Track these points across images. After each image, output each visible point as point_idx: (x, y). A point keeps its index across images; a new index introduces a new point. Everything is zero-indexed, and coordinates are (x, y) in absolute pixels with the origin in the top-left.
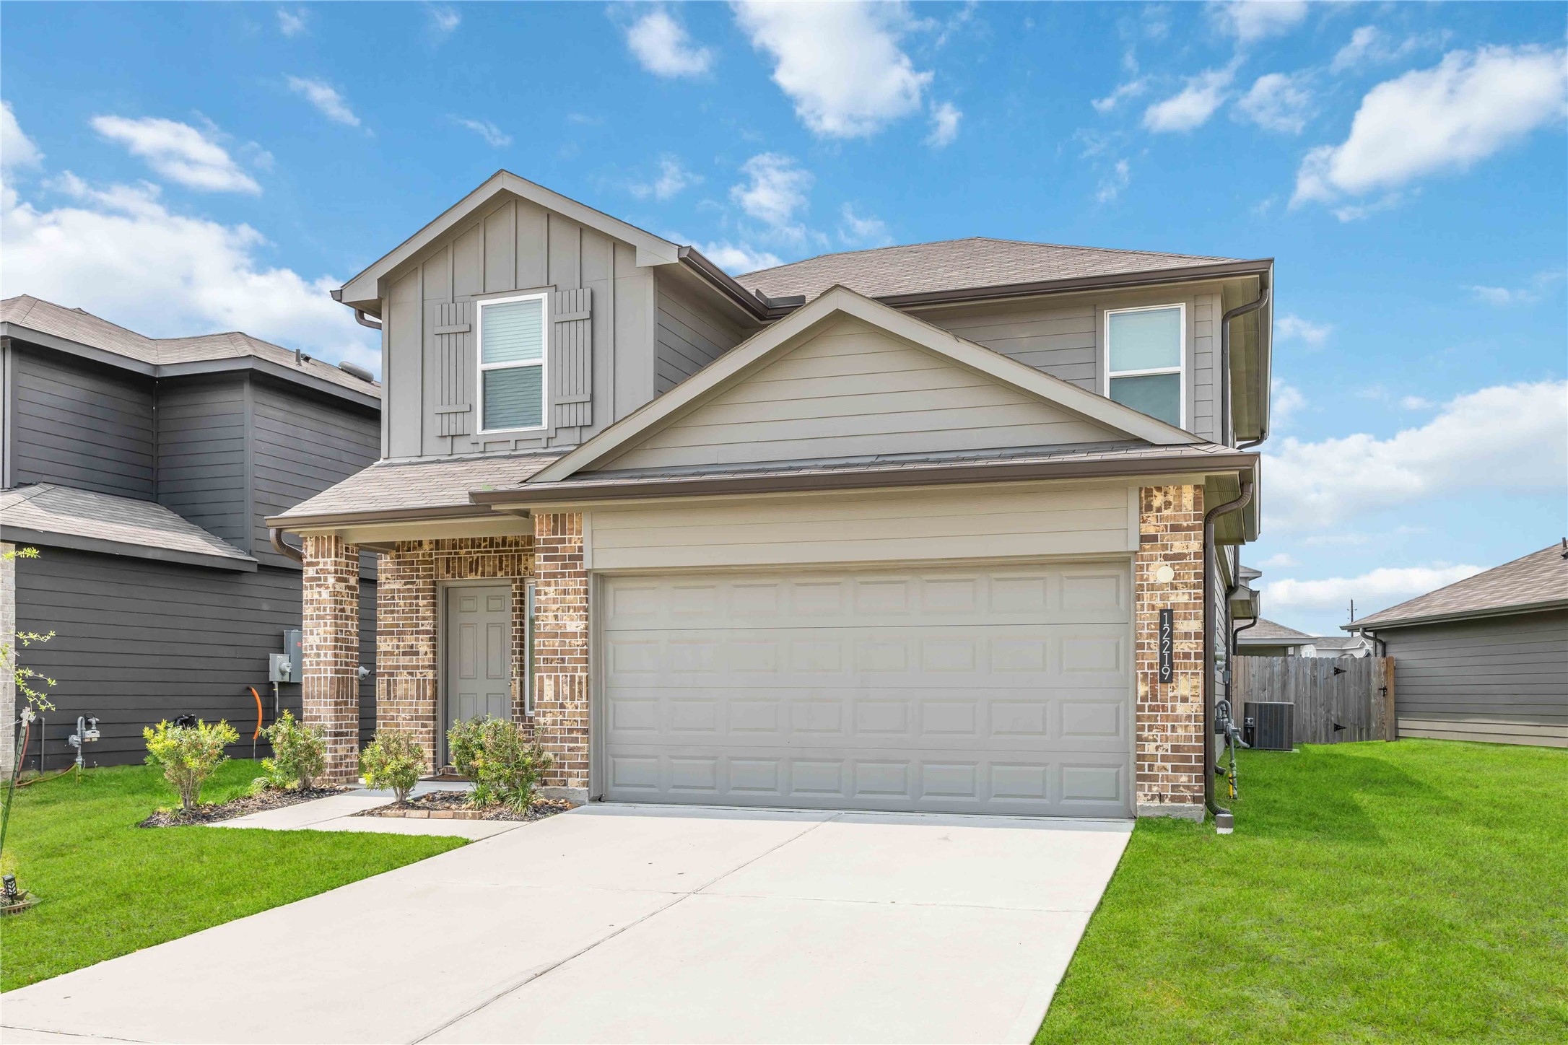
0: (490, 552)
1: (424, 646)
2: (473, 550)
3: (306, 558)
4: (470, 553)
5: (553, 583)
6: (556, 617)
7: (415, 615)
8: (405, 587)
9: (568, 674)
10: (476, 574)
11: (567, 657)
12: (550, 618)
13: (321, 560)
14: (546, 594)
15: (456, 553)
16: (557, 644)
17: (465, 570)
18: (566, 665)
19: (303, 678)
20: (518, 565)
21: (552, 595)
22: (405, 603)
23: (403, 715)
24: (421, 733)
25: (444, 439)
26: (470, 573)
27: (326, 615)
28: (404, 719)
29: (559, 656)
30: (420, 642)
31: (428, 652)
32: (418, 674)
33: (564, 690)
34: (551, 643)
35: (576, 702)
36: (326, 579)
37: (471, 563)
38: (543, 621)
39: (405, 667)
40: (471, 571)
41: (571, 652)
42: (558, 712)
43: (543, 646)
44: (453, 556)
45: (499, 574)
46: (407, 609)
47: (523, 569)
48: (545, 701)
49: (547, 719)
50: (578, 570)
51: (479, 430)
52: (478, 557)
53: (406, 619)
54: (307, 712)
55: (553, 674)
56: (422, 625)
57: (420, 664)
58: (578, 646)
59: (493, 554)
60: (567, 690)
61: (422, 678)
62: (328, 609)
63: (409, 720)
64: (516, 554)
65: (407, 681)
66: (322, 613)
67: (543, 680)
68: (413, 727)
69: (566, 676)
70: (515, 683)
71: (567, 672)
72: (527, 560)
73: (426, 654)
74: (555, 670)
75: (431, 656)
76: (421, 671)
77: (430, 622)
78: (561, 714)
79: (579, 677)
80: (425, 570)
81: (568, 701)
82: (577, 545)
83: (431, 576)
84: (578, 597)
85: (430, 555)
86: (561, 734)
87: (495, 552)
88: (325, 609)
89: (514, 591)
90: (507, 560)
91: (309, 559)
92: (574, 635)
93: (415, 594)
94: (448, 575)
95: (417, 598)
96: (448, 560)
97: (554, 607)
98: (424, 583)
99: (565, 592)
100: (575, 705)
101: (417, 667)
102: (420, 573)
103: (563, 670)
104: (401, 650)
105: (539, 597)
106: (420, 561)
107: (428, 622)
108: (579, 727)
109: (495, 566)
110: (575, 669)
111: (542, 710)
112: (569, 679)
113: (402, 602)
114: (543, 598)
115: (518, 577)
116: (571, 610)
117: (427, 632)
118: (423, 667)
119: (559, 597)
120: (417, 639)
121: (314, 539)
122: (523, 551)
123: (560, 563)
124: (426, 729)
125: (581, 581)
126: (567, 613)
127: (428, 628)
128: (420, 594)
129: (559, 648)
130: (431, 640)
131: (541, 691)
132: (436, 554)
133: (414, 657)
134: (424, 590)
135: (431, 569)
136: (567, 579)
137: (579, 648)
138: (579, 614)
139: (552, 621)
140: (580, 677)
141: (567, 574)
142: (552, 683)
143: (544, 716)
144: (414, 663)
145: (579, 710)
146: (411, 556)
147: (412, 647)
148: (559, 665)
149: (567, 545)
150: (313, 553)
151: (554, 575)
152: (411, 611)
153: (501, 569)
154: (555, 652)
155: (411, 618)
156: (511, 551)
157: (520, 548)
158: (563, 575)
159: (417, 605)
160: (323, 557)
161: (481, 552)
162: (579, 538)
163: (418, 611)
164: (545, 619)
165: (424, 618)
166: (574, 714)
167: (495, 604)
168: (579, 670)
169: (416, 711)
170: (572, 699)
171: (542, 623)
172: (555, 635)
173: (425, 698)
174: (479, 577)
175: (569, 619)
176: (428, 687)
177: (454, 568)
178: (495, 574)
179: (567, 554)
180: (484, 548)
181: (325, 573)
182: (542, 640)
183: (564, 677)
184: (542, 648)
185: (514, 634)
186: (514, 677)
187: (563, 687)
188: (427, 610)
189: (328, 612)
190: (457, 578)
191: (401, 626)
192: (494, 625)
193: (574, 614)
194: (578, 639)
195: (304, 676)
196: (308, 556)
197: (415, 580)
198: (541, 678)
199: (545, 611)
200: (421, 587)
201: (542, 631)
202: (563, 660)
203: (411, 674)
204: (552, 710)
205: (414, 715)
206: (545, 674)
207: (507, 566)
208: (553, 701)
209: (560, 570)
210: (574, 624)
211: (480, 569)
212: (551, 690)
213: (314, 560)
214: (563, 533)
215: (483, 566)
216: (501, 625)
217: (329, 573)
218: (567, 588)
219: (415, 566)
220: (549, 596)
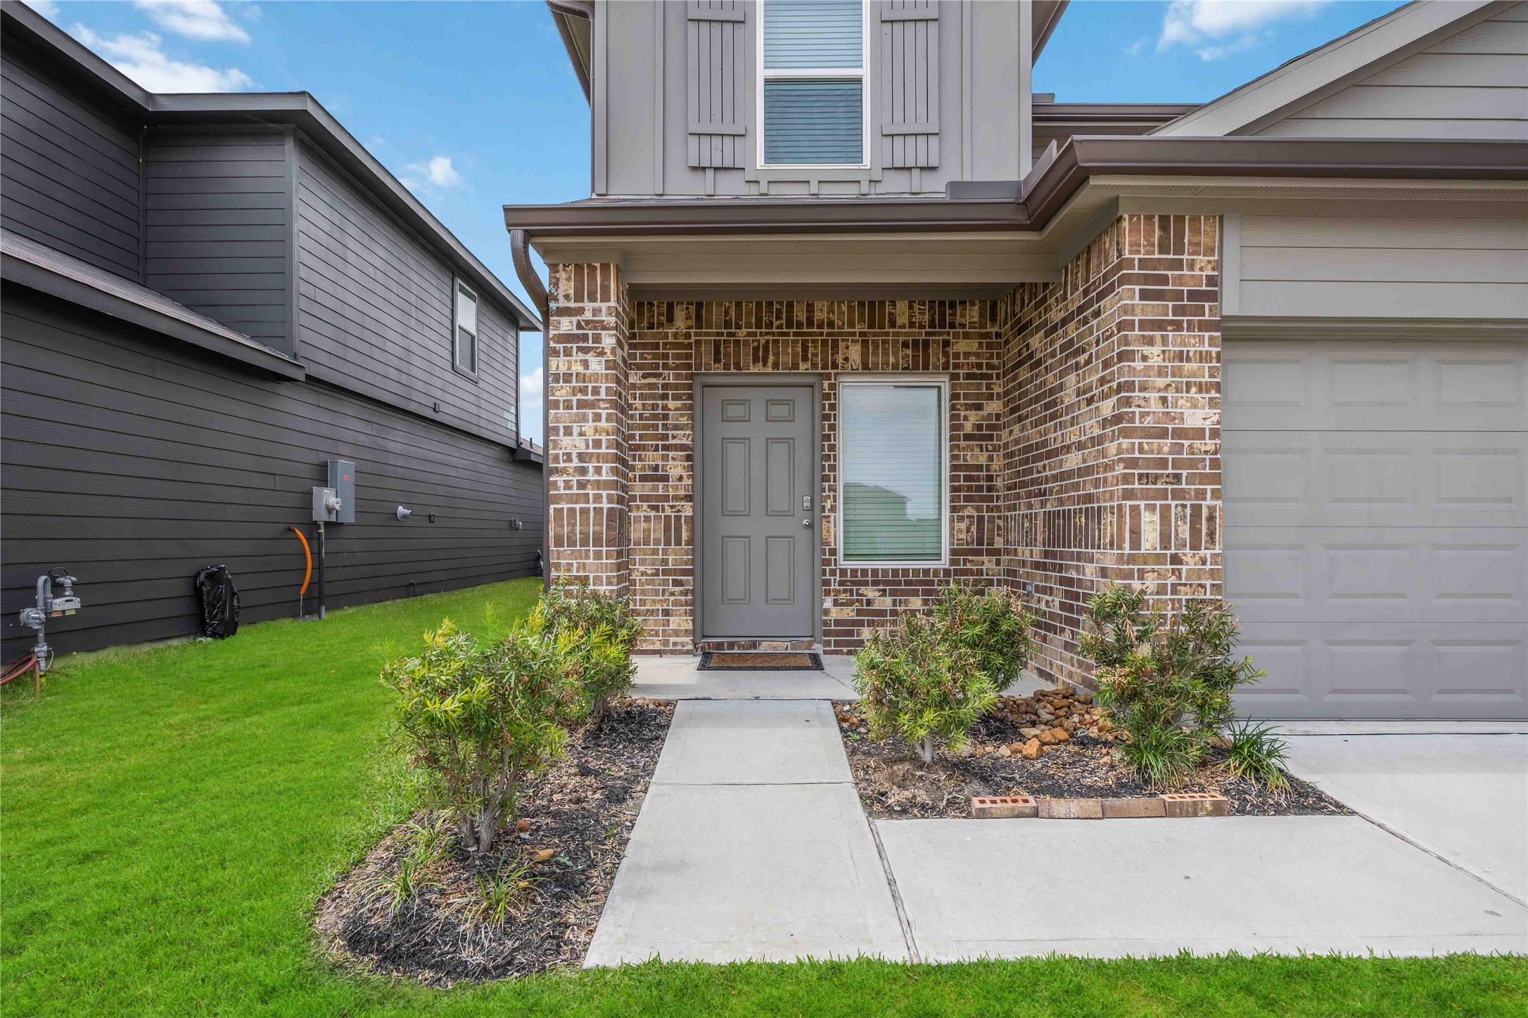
0: (787, 334)
1: (676, 468)
2: (758, 331)
3: (556, 300)
4: (754, 334)
5: (1158, 340)
6: (1164, 400)
7: (660, 423)
8: (643, 381)
9: (1188, 503)
10: (765, 365)
11: (1185, 473)
12: (1152, 402)
13: (588, 305)
14: (1145, 358)
15: (729, 334)
16: (1166, 449)
17: (746, 357)
18: (1183, 486)
19: (551, 511)
20: (832, 354)
21: (1156, 361)
22: (644, 405)
23: (642, 568)
24: (672, 594)
25: (700, 174)
26: (754, 363)
27: (598, 400)
28: (643, 574)
29: (1170, 471)
30: (671, 462)
31: (685, 477)
32: (666, 508)
33: (1180, 529)
34: (1155, 446)
35: (1202, 552)
36: (597, 339)
37: (756, 349)
38: (1139, 406)
39: (644, 498)
40: (756, 360)
41: (1193, 464)
42: (1168, 570)
43: (1140, 453)
44: (725, 338)
45: (803, 367)
46: (647, 413)
47: (840, 361)
48: (1143, 551)
49: (1147, 583)
50: (1207, 317)
51: (760, 162)
52: (767, 342)
53: (645, 427)
54: (558, 569)
55: (1158, 503)
56: (674, 437)
57: (671, 493)
58: (1206, 452)
59: (792, 338)
60: (1185, 531)
61: (673, 514)
62: (603, 391)
63: (652, 575)
64: (830, 338)
65: (647, 519)
66: (590, 397)
67: (1139, 514)
68: (660, 585)
69: (1184, 506)
70: (829, 522)
71: (1185, 499)
72: (847, 348)
73: (680, 479)
74: (1163, 495)
75: (690, 482)
76: (671, 504)
77: (687, 432)
78: (1173, 573)
79: (1209, 507)
80: (677, 357)
81: (1187, 551)
82: (1205, 273)
83: (689, 367)
84: (1207, 365)
85: (688, 336)
86: (1173, 609)
87: (795, 334)
88: (596, 391)
89: (827, 391)
90: (816, 347)
91: (563, 303)
92: (1199, 433)
93: (661, 392)
94: (717, 366)
95: (665, 397)
96: (717, 344)
97: (1161, 382)
98: (677, 376)
99: (1180, 356)
100: (1201, 558)
101: (666, 498)
102: (670, 361)
103: (1177, 495)
104: (638, 474)
105: (1132, 364)
106: (669, 343)
107: (683, 432)
108: (1208, 596)
109: (795, 355)
110: (1201, 495)
111: (1136, 567)
112: (1188, 511)
113: (638, 403)
114: (1138, 365)
115: (833, 372)
116: (1194, 390)
117: (682, 448)
118: (676, 498)
119: (1170, 365)
120: (665, 458)
121: (572, 268)
122: (841, 334)
123: (1170, 304)
124: (681, 588)
125: (1211, 338)
126: (1185, 395)
127: (684, 442)
128: (671, 392)
129: (1170, 457)
130: (689, 458)
131: (1136, 533)
132: (696, 334)
133: (661, 485)
134: (676, 387)
135: (688, 356)
136: (1185, 333)
137: (1207, 457)
138: (1207, 396)
139: (1155, 407)
140: (1212, 509)
141: (1185, 325)
142: (1157, 518)
143: (1141, 578)
144: (660, 493)
145: (1208, 567)
146: (654, 336)
147: (656, 468)
148: (1170, 487)
149: (1186, 272)
150: (571, 292)
151: (1160, 325)
152: (655, 417)
153: (805, 359)
154: (1162, 463)
155: (655, 427)
156: (822, 334)
157: (836, 330)
158: (1178, 326)
159: (665, 408)
160: (592, 298)
161: (773, 334)
162: (1210, 262)
163: (665, 417)
164: (1143, 403)
165: (677, 427)
166: (1199, 572)
167: (781, 411)
168: (1209, 495)
169: (665, 562)
170: (1195, 546)
171: (1137, 410)
172: (1163, 434)
173: (678, 543)
174: (769, 370)
175: (1189, 404)
176: (684, 527)
177: (727, 355)
178: (795, 366)
179: (1185, 289)
180: (777, 328)
181: (595, 328)
182: (1137, 441)
183: (1179, 509)
184: (1137, 455)
185: (827, 452)
186: (827, 513)
187: (1177, 526)
188: (682, 415)
189: (603, 395)
190: (733, 371)
191: (637, 438)
192: (777, 440)
193: (1199, 396)
194: (1207, 441)
195: (552, 507)
196: (561, 297)
197: (661, 371)
198: (1135, 511)
199: (1143, 389)
200: (671, 381)
201: (1137, 424)
202: (1177, 478)
203: (656, 508)
204: (1156, 567)
205: (661, 568)
206: (1142, 504)
207: (815, 355)
208: (1158, 551)
209: (1171, 317)
210: (1200, 413)
211: (771, 358)
212: (1155, 530)
213: (572, 304)
214: (1179, 250)
215: (776, 355)
216: (789, 441)
217: (604, 328)
218: (1185, 349)
219: (661, 351)
220: (1150, 363)
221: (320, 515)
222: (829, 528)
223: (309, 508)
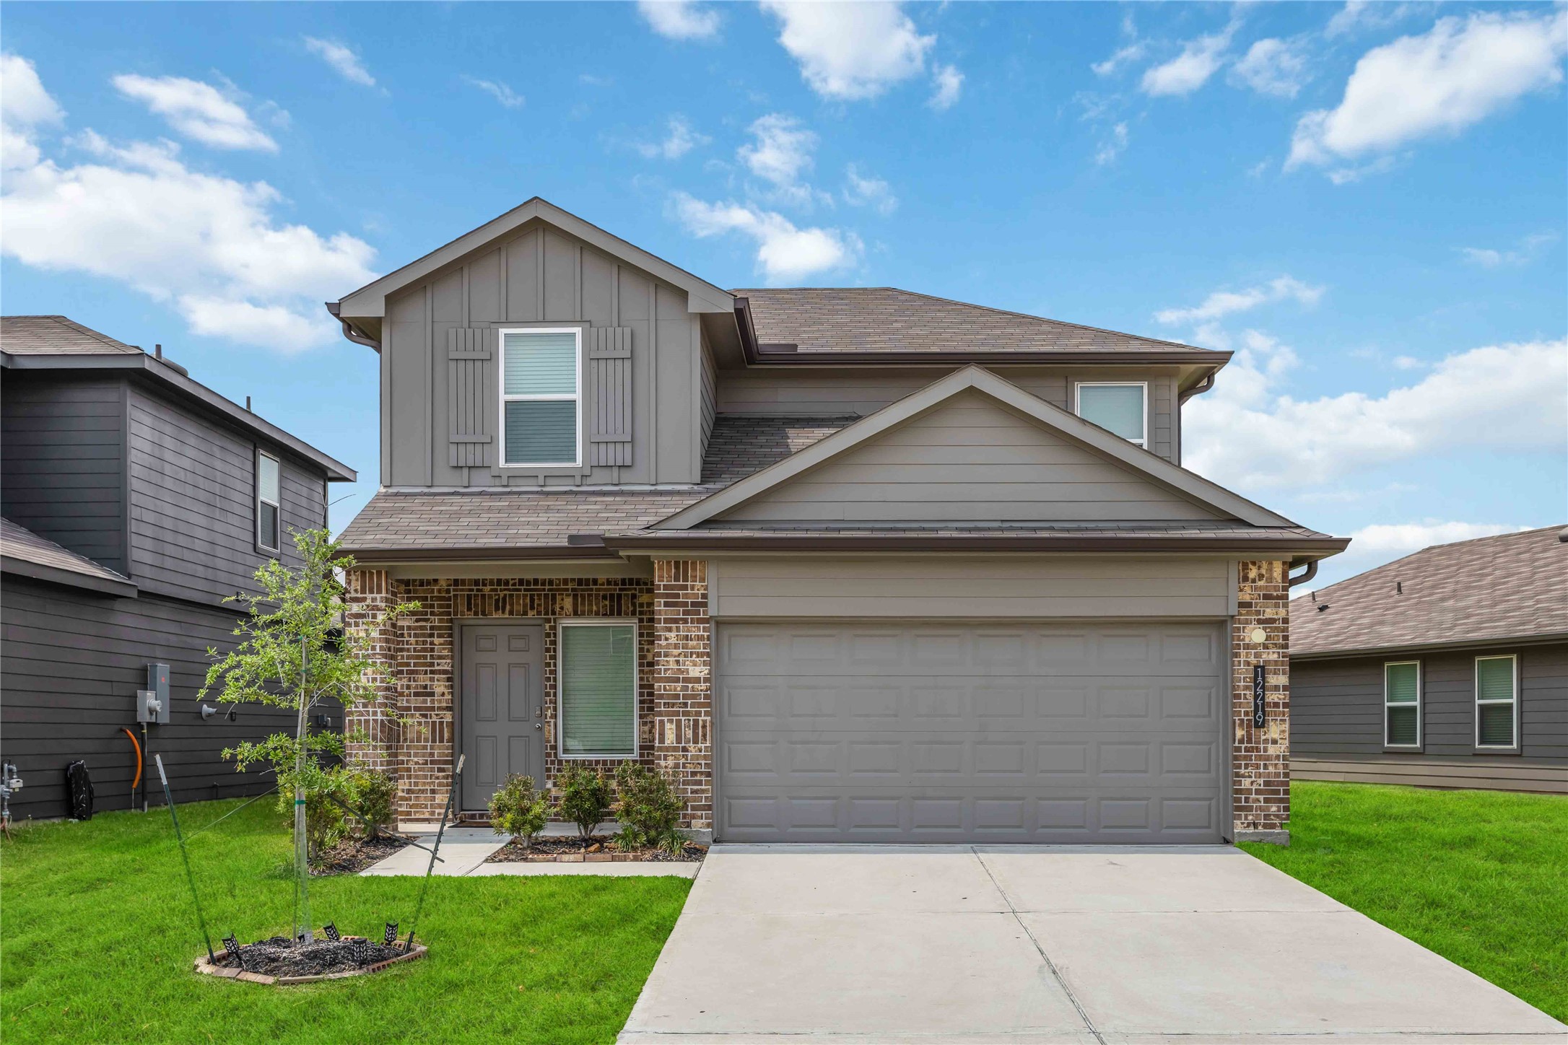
0: (520, 590)
1: (440, 687)
2: (499, 587)
3: (350, 593)
4: (496, 590)
5: (674, 629)
6: (678, 662)
7: (429, 654)
8: (416, 624)
9: (691, 718)
10: (503, 612)
11: (689, 702)
12: (671, 663)
13: (369, 596)
14: (667, 639)
15: (478, 590)
16: (679, 689)
17: (490, 606)
18: (689, 709)
19: (347, 721)
20: (552, 605)
21: (673, 641)
22: (417, 641)
23: (416, 759)
24: (437, 778)
25: (458, 471)
26: (496, 611)
27: (375, 654)
28: (417, 763)
29: (681, 701)
30: (436, 683)
31: (446, 693)
32: (433, 715)
33: (687, 733)
34: (673, 687)
35: (700, 745)
36: (374, 616)
37: (497, 601)
38: (663, 665)
39: (416, 709)
40: (497, 609)
41: (694, 697)
42: (680, 755)
43: (664, 691)
44: (475, 592)
45: (530, 614)
46: (419, 647)
47: (558, 609)
48: (666, 745)
49: (669, 762)
50: (701, 616)
51: (502, 463)
52: (505, 595)
53: (418, 657)
54: (351, 757)
55: (674, 718)
56: (438, 665)
57: (436, 705)
58: (701, 690)
59: (523, 592)
60: (690, 734)
61: (438, 720)
62: (378, 648)
63: (423, 764)
64: (550, 593)
65: (420, 723)
66: (370, 652)
67: (664, 724)
68: (428, 771)
69: (689, 720)
70: (550, 726)
71: (690, 716)
72: (563, 600)
73: (443, 694)
74: (677, 714)
75: (450, 697)
76: (436, 712)
77: (448, 661)
78: (683, 757)
79: (702, 720)
80: (440, 606)
81: (691, 744)
82: (700, 592)
83: (449, 614)
84: (702, 642)
85: (448, 591)
86: (683, 776)
87: (525, 590)
88: (374, 648)
89: (548, 631)
90: (540, 599)
91: (353, 595)
92: (697, 680)
93: (429, 632)
94: (469, 613)
95: (432, 635)
96: (469, 597)
97: (676, 652)
98: (440, 621)
99: (686, 638)
100: (699, 749)
101: (432, 709)
102: (436, 610)
103: (686, 714)
104: (412, 691)
105: (660, 642)
106: (435, 597)
107: (445, 661)
108: (703, 770)
109: (525, 605)
110: (699, 714)
111: (662, 754)
112: (692, 723)
113: (412, 640)
114: (663, 643)
115: (552, 617)
116: (694, 656)
117: (445, 672)
118: (439, 708)
119: (681, 642)
120: (432, 680)
121: (359, 573)
122: (558, 590)
123: (681, 609)
124: (443, 774)
125: (704, 628)
126: (690, 659)
127: (446, 668)
128: (436, 632)
129: (681, 693)
130: (449, 679)
131: (662, 735)
132: (454, 590)
133: (429, 699)
134: (440, 628)
135: (449, 606)
136: (689, 625)
137: (702, 693)
138: (702, 659)
139: (673, 666)
140: (705, 722)
141: (690, 621)
142: (674, 726)
143: (665, 759)
144: (429, 705)
145: (703, 753)
146: (424, 591)
147: (425, 687)
148: (681, 710)
149: (689, 591)
150: (359, 588)
151: (676, 621)
152: (425, 650)
153: (532, 608)
154: (677, 696)
155: (425, 657)
156: (544, 590)
157: (554, 587)
158: (685, 621)
159: (432, 643)
160: (371, 592)
161: (509, 590)
162: (702, 586)
163: (432, 650)
164: (665, 664)
165: (440, 657)
166: (698, 757)
167: (520, 644)
168: (703, 714)
169: (432, 755)
170: (696, 742)
171: (663, 668)
172: (677, 680)
173: (441, 741)
174: (507, 616)
175: (691, 664)
176: (445, 730)
177: (476, 605)
178: (525, 613)
179: (690, 600)
180: (512, 586)
181: (373, 610)
182: (662, 685)
183: (687, 721)
184: (663, 692)
185: (548, 675)
186: (548, 720)
187: (685, 731)
188: (444, 649)
189: (378, 651)
190: (480, 616)
191: (412, 665)
192: (518, 665)
193: (697, 659)
194: (702, 684)
195: (347, 718)
196: (352, 591)
197: (429, 617)
198: (662, 722)
199: (666, 656)
200: (436, 624)
201: (663, 675)
202: (685, 705)
203: (425, 716)
204: (673, 753)
205: (429, 759)
206: (666, 719)
207: (539, 605)
208: (675, 745)
209: (681, 616)
210: (698, 669)
211: (508, 607)
212: (673, 733)
213: (359, 595)
214: (686, 579)
215: (512, 605)
216: (525, 666)
217: (379, 610)
218: (689, 634)
219: (429, 602)
220: (670, 641)
221: (144, 717)
222: (550, 730)
223: (134, 710)
